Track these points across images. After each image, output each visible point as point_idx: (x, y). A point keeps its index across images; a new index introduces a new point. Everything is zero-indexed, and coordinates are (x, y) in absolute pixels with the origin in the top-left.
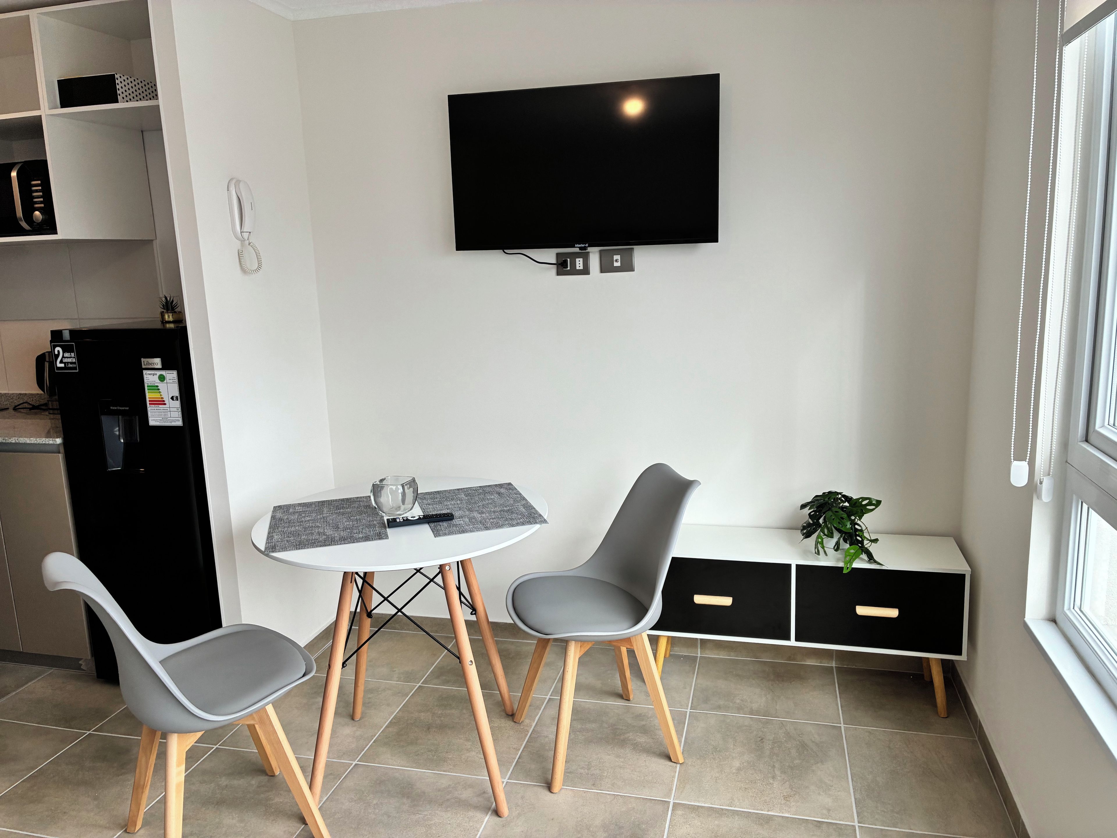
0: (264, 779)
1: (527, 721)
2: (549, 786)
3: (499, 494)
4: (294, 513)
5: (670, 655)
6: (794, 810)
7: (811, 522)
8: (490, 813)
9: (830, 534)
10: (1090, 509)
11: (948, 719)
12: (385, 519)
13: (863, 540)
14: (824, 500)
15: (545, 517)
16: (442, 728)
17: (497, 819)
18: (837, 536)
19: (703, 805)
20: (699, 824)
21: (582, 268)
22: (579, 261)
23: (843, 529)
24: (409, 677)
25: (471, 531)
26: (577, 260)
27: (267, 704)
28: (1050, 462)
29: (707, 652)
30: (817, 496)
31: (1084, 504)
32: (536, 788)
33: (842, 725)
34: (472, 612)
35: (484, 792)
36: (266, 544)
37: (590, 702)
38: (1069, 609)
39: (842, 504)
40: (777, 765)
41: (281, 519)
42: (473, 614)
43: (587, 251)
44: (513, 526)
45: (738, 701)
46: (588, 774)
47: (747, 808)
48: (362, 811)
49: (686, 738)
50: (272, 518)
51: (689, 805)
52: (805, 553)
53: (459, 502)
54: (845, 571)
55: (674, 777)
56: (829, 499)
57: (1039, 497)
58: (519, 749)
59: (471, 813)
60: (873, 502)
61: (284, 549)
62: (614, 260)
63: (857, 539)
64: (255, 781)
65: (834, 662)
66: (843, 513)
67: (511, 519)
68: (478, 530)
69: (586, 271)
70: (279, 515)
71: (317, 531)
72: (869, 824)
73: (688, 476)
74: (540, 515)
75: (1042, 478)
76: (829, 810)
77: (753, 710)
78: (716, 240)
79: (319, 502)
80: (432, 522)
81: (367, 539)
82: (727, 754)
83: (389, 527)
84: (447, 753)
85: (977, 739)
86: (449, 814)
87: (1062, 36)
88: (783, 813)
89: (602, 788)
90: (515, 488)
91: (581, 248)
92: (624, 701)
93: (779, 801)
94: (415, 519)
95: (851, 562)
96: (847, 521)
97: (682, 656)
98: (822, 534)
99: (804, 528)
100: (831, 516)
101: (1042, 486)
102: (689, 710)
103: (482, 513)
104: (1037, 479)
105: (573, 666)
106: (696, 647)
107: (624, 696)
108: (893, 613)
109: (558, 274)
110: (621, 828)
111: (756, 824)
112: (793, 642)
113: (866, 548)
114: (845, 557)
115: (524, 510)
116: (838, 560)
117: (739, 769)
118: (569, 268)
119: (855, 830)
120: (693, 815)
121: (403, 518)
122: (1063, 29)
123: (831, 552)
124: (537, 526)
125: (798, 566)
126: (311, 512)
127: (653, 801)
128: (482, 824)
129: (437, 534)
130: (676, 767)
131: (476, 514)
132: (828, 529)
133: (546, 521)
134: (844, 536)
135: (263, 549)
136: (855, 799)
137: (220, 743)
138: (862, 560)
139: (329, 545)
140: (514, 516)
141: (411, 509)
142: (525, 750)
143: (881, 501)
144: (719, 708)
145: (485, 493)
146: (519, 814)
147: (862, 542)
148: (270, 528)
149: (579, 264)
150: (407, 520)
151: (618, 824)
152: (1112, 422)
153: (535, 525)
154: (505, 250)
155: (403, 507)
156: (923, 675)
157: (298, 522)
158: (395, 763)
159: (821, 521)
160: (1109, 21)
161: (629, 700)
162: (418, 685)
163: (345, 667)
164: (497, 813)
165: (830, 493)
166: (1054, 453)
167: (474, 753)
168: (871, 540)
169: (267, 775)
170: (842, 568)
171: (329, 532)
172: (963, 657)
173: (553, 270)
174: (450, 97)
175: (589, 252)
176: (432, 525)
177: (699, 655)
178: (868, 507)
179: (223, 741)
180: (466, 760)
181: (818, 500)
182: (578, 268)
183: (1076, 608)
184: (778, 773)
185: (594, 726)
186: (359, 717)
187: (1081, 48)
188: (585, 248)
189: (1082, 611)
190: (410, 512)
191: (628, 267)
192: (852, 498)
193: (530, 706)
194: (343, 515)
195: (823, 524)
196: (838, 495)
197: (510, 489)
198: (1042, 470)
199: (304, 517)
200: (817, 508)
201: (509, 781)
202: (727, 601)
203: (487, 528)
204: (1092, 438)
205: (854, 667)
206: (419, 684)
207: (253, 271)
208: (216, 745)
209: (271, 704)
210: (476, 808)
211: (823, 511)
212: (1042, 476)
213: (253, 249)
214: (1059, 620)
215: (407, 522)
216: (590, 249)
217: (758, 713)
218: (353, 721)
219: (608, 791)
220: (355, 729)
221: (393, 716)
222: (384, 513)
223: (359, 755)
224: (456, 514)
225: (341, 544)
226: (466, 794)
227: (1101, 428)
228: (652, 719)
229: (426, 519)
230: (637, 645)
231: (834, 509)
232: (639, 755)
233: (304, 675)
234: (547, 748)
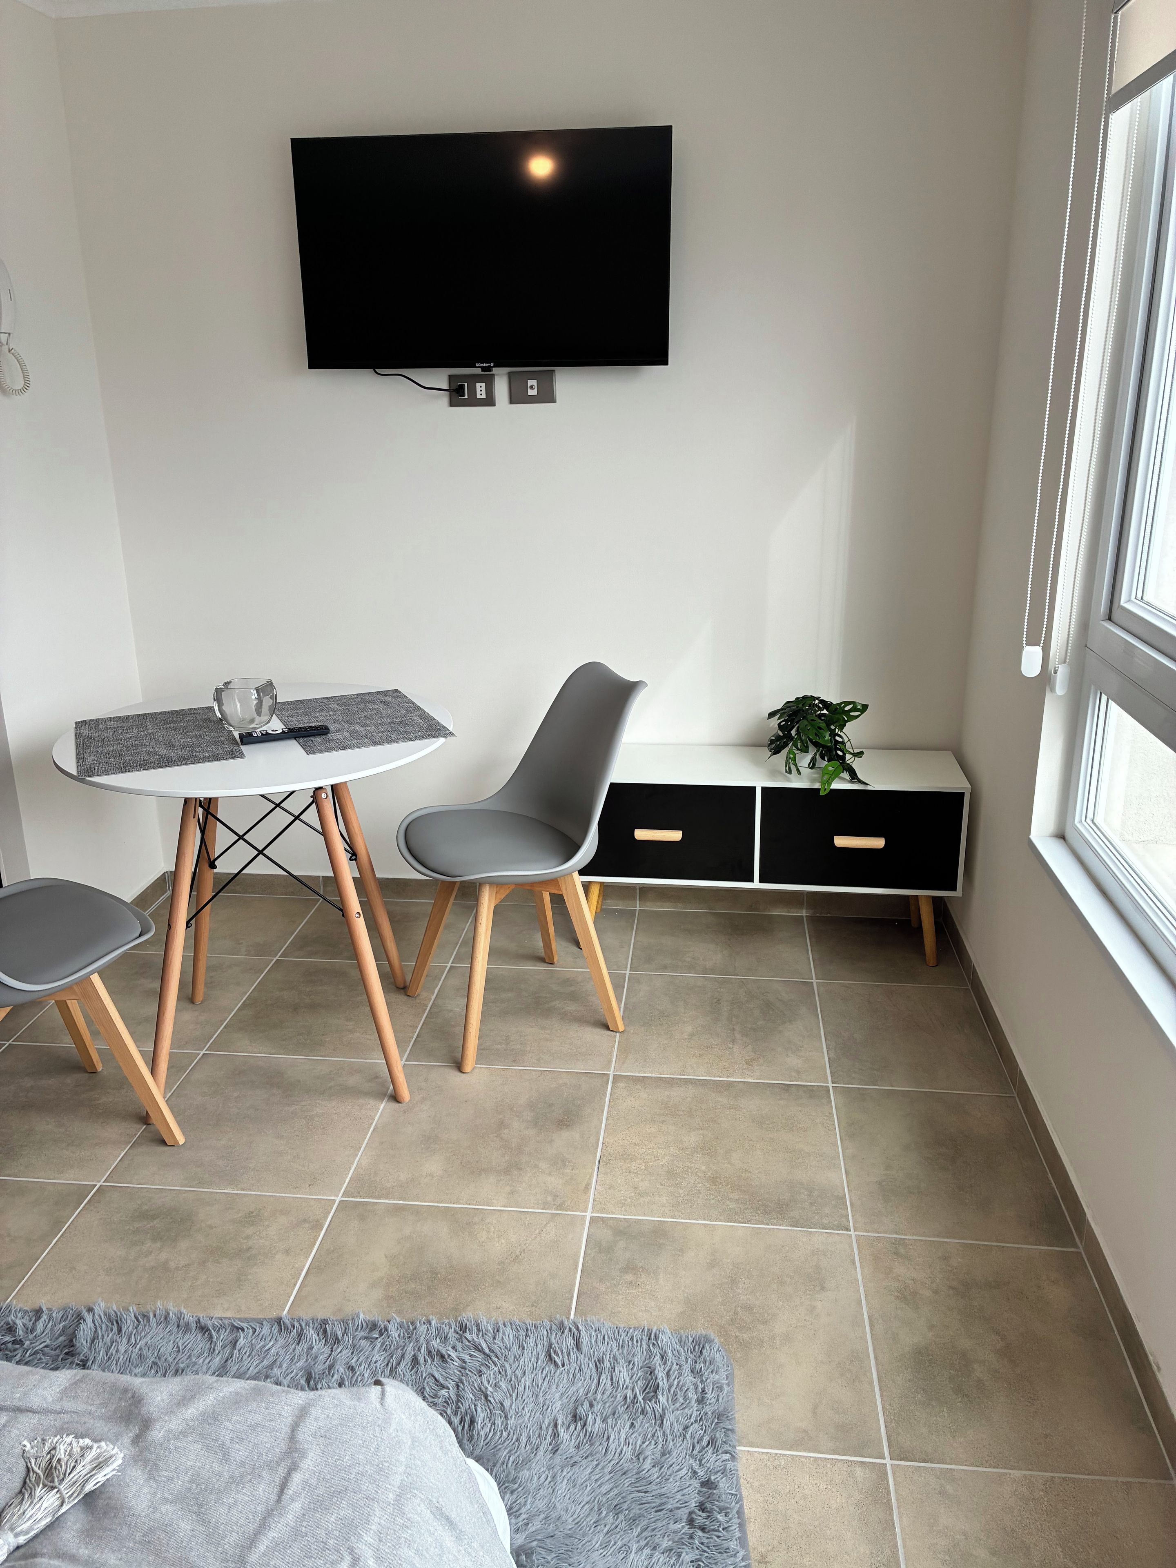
0: (82, 1077)
1: (424, 994)
2: (459, 1066)
3: (384, 703)
4: (106, 729)
5: (602, 910)
6: (758, 1074)
7: (781, 734)
8: (386, 1099)
9: (804, 748)
10: (1110, 701)
11: (937, 967)
12: (236, 735)
13: (844, 754)
14: (797, 707)
15: (451, 729)
16: (313, 1007)
17: (397, 1105)
18: (812, 750)
19: (650, 1075)
20: (646, 1095)
21: (484, 396)
22: (481, 387)
23: (820, 741)
24: (263, 950)
25: (355, 747)
26: (478, 385)
27: (92, 972)
28: (1067, 647)
29: (648, 904)
30: (788, 702)
31: (1103, 695)
32: (442, 1069)
33: (814, 981)
34: (351, 857)
35: (377, 1077)
36: (78, 767)
37: (504, 968)
38: (1080, 822)
39: (819, 712)
40: (737, 1028)
41: (90, 737)
42: (353, 860)
43: (491, 373)
44: (410, 740)
45: (688, 959)
46: (506, 1050)
47: (703, 1076)
48: (221, 1105)
49: (625, 1004)
50: (76, 736)
51: (633, 1076)
52: (773, 773)
53: (331, 713)
54: (822, 793)
55: (613, 1047)
56: (803, 705)
57: (1053, 690)
58: (417, 1027)
59: (362, 1101)
60: (859, 707)
61: (105, 772)
62: (529, 386)
63: (837, 754)
64: (70, 1080)
65: (804, 911)
66: (821, 721)
67: (406, 732)
68: (364, 745)
69: (489, 401)
70: (85, 732)
71: (144, 750)
72: (844, 1084)
73: (630, 676)
74: (444, 727)
75: (1057, 666)
76: (798, 1072)
77: (706, 969)
78: (665, 363)
79: (138, 716)
80: (300, 737)
81: (216, 758)
82: (677, 1018)
83: (243, 743)
84: (323, 1035)
85: (970, 987)
86: (334, 1103)
87: (1109, 98)
88: (745, 1078)
89: (525, 1064)
90: (405, 696)
91: (484, 369)
92: (546, 965)
93: (741, 1066)
94: (277, 732)
95: (829, 782)
96: (826, 732)
97: (616, 910)
98: (794, 748)
99: (772, 742)
100: (806, 726)
101: (1056, 676)
102: (628, 972)
103: (366, 725)
104: (1051, 667)
105: (488, 916)
106: (635, 899)
107: (547, 959)
108: (878, 843)
109: (452, 404)
110: (551, 1105)
111: (713, 1091)
112: (756, 884)
113: (849, 764)
114: (823, 776)
115: (421, 721)
116: (813, 781)
117: (692, 1035)
118: (466, 397)
119: (829, 1091)
120: (639, 1087)
121: (260, 731)
122: (1111, 93)
123: (806, 771)
124: (442, 740)
125: (763, 789)
126: (130, 728)
127: (589, 1075)
128: (378, 1111)
129: (309, 751)
130: (615, 1036)
131: (357, 727)
132: (802, 741)
133: (453, 734)
134: (822, 751)
135: (75, 773)
136: (829, 1058)
137: (15, 1037)
138: (843, 779)
139: (166, 766)
140: (408, 729)
141: (269, 722)
142: (423, 1027)
143: (867, 706)
144: (665, 968)
145: (365, 702)
146: (423, 1098)
147: (843, 758)
148: (77, 747)
149: (481, 390)
150: (267, 734)
151: (547, 1102)
152: (1139, 596)
153: (438, 739)
154: (376, 370)
155: (258, 719)
156: (910, 921)
157: (116, 740)
158: (256, 1050)
159: (793, 732)
160: (1166, 83)
161: (552, 964)
162: (275, 959)
163: (189, 927)
164: (395, 1098)
165: (804, 697)
166: (1071, 636)
167: (358, 1034)
168: (854, 753)
169: (87, 1072)
170: (818, 790)
171: (162, 751)
172: (958, 893)
173: (444, 398)
174: (293, 141)
175: (494, 375)
176: (301, 740)
177: (638, 908)
178: (852, 714)
179: (16, 1036)
180: (349, 1043)
181: (790, 707)
182: (479, 396)
183: (1088, 820)
184: (738, 1036)
185: (510, 995)
186: (201, 1000)
187: (1131, 117)
188: (489, 369)
189: (1095, 824)
190: (267, 726)
191: (547, 396)
192: (832, 703)
193: (427, 976)
194: (175, 730)
195: (795, 735)
196: (814, 700)
197: (398, 697)
198: (1058, 654)
199: (122, 734)
200: (789, 716)
201: (406, 1063)
202: (676, 835)
203: (376, 743)
204: (1116, 616)
205: (829, 915)
206: (277, 958)
207: (14, 391)
208: (8, 1041)
209: (96, 974)
210: (367, 1094)
211: (796, 720)
212: (1057, 663)
213: (16, 358)
214: (1068, 836)
215: (267, 738)
216: (495, 371)
217: (713, 971)
218: (192, 1005)
219: (533, 1067)
220: (196, 1013)
221: (246, 996)
222: (232, 726)
223: (207, 1043)
224: (332, 727)
225: (181, 765)
226: (353, 1081)
227: (1128, 603)
228: (582, 984)
229: (293, 734)
230: (566, 889)
231: (810, 717)
232: (569, 1026)
233: (140, 936)
234: (453, 1023)
